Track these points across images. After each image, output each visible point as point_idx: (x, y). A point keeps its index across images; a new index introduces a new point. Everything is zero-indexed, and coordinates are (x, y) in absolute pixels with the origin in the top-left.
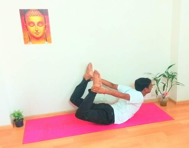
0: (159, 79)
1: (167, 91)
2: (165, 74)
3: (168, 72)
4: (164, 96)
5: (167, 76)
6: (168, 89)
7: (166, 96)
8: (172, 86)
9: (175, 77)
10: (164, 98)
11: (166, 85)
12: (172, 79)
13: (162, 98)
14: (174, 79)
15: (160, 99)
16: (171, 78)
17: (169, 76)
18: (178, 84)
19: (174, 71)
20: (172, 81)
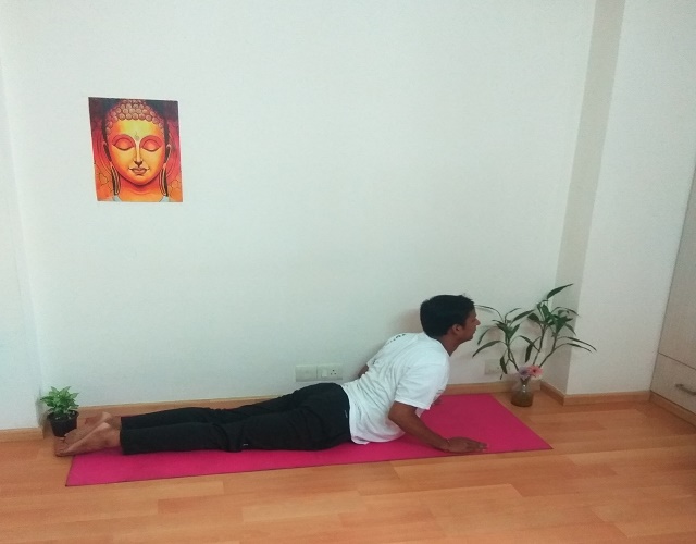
0: (514, 325)
1: (538, 363)
2: (537, 312)
3: (545, 309)
4: (525, 376)
5: (541, 317)
6: (542, 355)
7: (533, 378)
8: (554, 349)
9: (568, 323)
10: (524, 382)
11: (537, 344)
12: (558, 329)
13: (519, 383)
14: (564, 331)
15: (510, 383)
16: (554, 327)
17: (547, 320)
18: (574, 343)
19: (564, 306)
20: (555, 335)
